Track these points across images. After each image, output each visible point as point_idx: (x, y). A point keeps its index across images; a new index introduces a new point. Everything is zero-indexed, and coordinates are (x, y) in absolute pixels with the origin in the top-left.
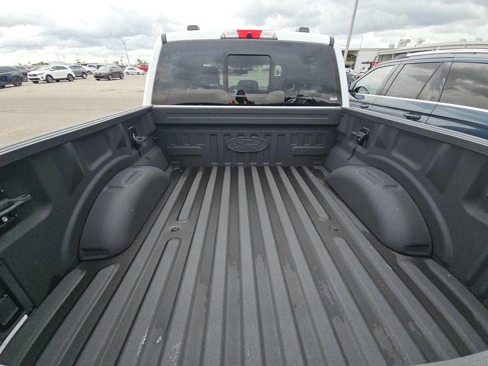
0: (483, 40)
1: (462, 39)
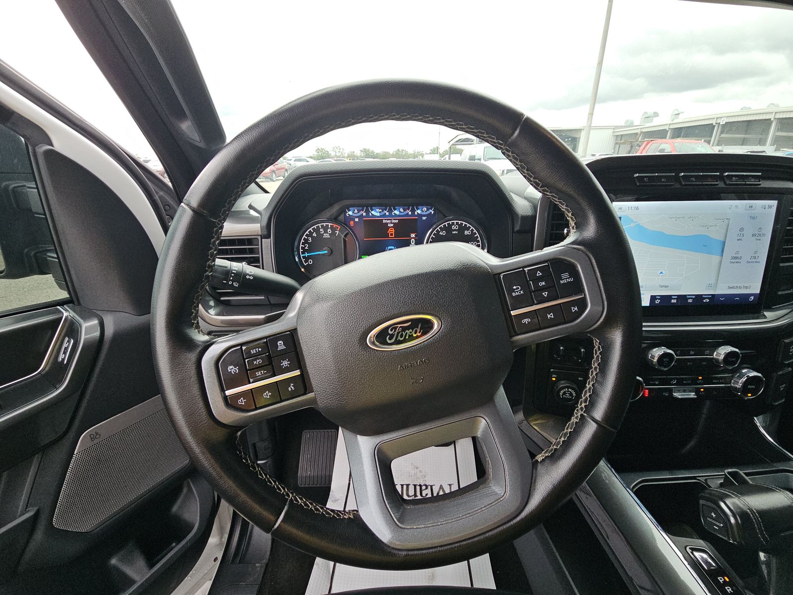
0: (780, 106)
1: (744, 107)
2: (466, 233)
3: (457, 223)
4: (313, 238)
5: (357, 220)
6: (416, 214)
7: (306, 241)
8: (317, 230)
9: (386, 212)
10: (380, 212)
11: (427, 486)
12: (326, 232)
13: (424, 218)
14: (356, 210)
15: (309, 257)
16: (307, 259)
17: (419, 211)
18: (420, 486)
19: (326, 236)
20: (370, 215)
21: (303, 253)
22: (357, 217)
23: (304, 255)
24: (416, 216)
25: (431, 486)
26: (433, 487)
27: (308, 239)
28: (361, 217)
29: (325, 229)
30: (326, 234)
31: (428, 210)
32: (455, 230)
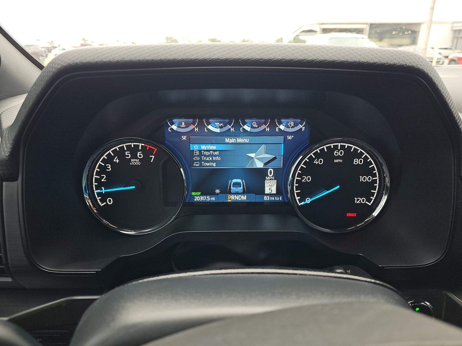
2: (356, 161)
3: (343, 147)
4: (113, 164)
5: (183, 138)
6: (278, 131)
7: (103, 169)
8: (120, 153)
10: (221, 127)
12: (134, 156)
13: (290, 137)
14: (183, 124)
15: (108, 195)
16: (103, 197)
19: (135, 162)
21: (97, 188)
22: (184, 134)
23: (99, 191)
24: (278, 134)
27: (106, 167)
29: (134, 151)
30: (134, 160)
31: (296, 125)
32: (338, 157)
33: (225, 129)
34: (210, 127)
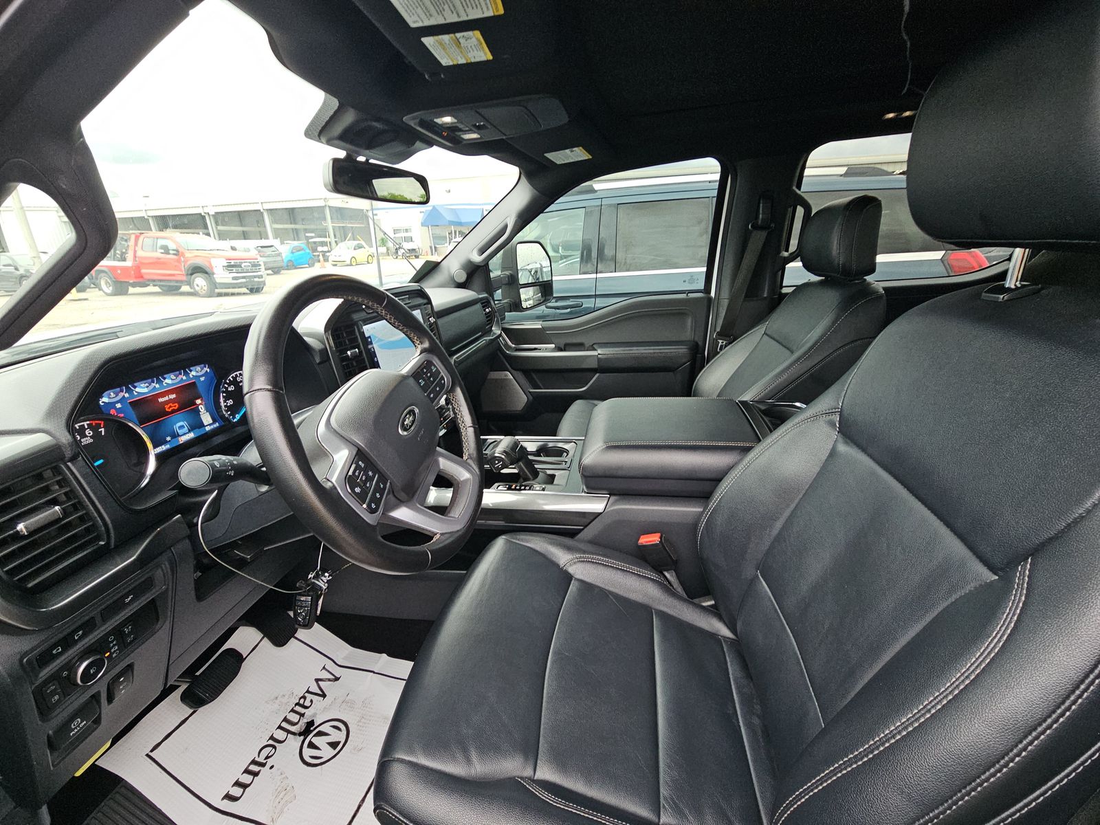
5: (118, 406)
6: (191, 377)
9: (154, 384)
10: (147, 387)
11: (304, 697)
12: (85, 435)
13: (202, 379)
14: (112, 394)
17: (194, 373)
18: (297, 704)
20: (136, 394)
22: (117, 402)
24: (192, 379)
25: (308, 692)
26: (310, 690)
28: (122, 400)
31: (202, 369)
32: (241, 381)
33: (151, 387)
34: (137, 390)
